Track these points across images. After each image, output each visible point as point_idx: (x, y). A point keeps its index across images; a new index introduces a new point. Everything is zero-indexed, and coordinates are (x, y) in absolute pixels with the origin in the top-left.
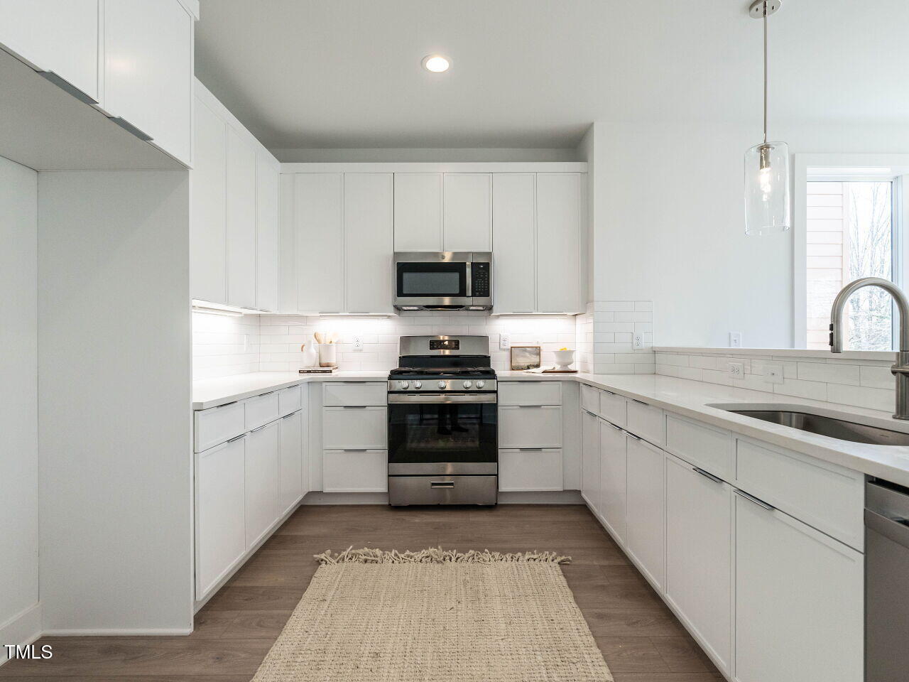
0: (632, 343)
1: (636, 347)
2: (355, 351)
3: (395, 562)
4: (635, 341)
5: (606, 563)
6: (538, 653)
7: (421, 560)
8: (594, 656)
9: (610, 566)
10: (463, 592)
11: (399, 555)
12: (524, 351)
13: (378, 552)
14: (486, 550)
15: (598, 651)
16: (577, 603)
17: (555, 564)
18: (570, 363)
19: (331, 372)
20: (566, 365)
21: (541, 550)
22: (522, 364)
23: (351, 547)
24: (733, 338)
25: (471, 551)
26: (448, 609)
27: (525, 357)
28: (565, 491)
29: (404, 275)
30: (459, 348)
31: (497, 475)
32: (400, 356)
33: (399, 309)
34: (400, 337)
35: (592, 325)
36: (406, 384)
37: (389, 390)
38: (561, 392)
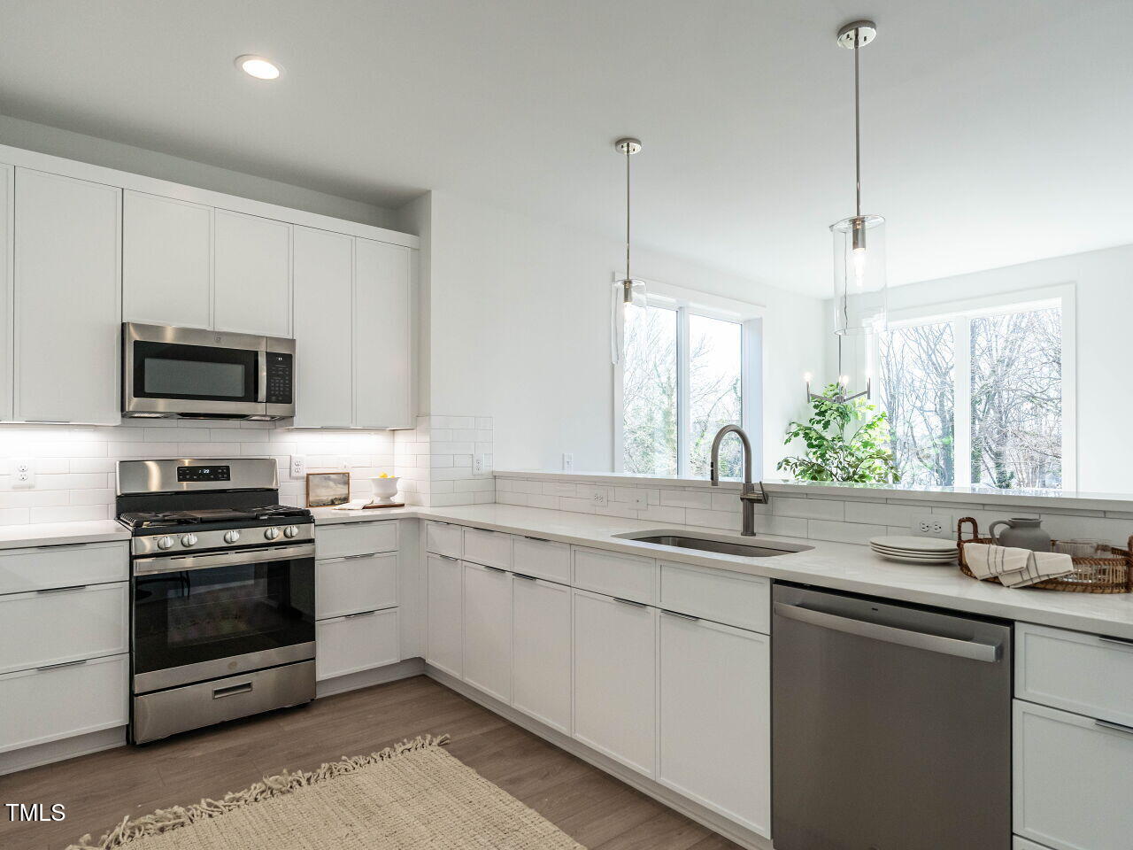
0: (472, 467)
1: (476, 471)
2: (17, 487)
3: (214, 814)
4: (475, 464)
5: (485, 730)
6: (477, 836)
7: (256, 800)
8: (531, 817)
9: (491, 732)
10: (347, 813)
11: (216, 803)
12: (326, 479)
13: (179, 810)
14: (344, 758)
15: (532, 811)
16: (485, 777)
17: (435, 747)
18: (393, 495)
20: (388, 498)
21: (411, 737)
22: (325, 498)
23: (127, 818)
24: (566, 459)
25: (323, 765)
26: (344, 837)
27: (328, 487)
28: (404, 662)
29: (148, 362)
30: (228, 479)
31: (314, 659)
32: (119, 494)
33: (123, 416)
34: (118, 462)
35: (428, 444)
36: (169, 541)
37: (133, 554)
38: (398, 533)
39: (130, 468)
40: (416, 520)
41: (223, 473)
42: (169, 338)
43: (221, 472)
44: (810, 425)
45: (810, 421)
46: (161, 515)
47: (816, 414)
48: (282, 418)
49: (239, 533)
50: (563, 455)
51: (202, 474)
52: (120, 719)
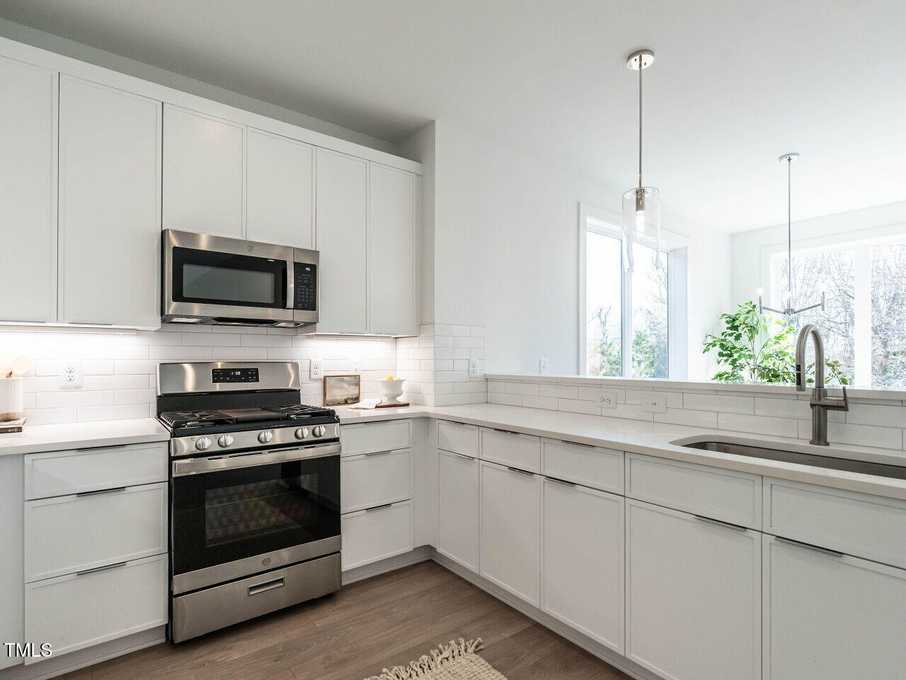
0: (469, 371)
1: (471, 374)
2: (64, 388)
4: (471, 368)
12: (340, 380)
17: (472, 655)
18: (399, 395)
19: (20, 430)
20: (394, 398)
21: (446, 643)
22: (339, 398)
27: (341, 388)
28: (415, 549)
29: (186, 268)
30: (257, 380)
31: (339, 552)
32: (159, 394)
33: (163, 321)
34: (158, 365)
35: (432, 349)
36: (208, 442)
37: (172, 455)
38: (411, 432)
39: (169, 370)
40: (426, 419)
41: (252, 375)
42: (203, 245)
43: (250, 374)
44: (723, 337)
45: (723, 334)
46: (197, 415)
47: (728, 328)
48: (306, 324)
49: (273, 433)
50: (540, 361)
51: (234, 375)
52: (160, 619)
